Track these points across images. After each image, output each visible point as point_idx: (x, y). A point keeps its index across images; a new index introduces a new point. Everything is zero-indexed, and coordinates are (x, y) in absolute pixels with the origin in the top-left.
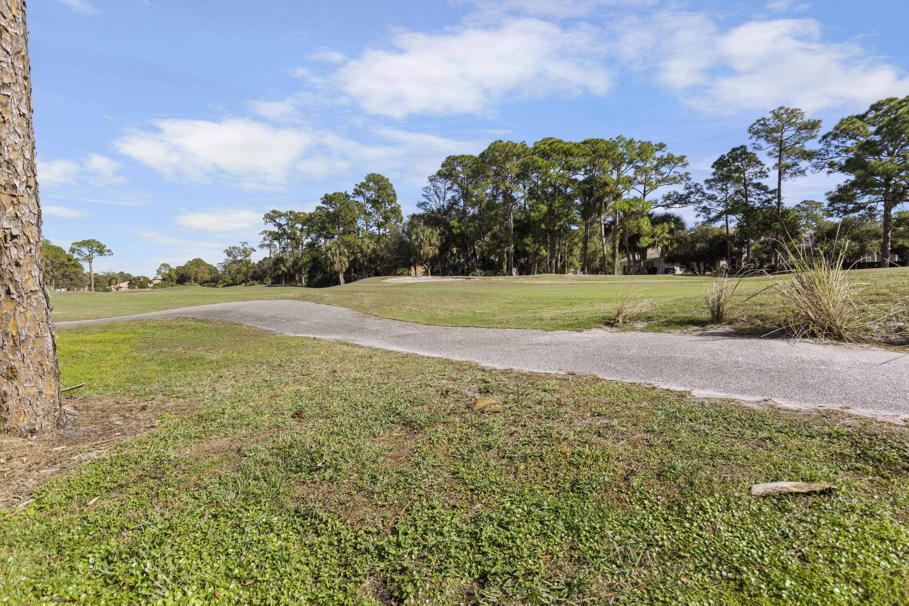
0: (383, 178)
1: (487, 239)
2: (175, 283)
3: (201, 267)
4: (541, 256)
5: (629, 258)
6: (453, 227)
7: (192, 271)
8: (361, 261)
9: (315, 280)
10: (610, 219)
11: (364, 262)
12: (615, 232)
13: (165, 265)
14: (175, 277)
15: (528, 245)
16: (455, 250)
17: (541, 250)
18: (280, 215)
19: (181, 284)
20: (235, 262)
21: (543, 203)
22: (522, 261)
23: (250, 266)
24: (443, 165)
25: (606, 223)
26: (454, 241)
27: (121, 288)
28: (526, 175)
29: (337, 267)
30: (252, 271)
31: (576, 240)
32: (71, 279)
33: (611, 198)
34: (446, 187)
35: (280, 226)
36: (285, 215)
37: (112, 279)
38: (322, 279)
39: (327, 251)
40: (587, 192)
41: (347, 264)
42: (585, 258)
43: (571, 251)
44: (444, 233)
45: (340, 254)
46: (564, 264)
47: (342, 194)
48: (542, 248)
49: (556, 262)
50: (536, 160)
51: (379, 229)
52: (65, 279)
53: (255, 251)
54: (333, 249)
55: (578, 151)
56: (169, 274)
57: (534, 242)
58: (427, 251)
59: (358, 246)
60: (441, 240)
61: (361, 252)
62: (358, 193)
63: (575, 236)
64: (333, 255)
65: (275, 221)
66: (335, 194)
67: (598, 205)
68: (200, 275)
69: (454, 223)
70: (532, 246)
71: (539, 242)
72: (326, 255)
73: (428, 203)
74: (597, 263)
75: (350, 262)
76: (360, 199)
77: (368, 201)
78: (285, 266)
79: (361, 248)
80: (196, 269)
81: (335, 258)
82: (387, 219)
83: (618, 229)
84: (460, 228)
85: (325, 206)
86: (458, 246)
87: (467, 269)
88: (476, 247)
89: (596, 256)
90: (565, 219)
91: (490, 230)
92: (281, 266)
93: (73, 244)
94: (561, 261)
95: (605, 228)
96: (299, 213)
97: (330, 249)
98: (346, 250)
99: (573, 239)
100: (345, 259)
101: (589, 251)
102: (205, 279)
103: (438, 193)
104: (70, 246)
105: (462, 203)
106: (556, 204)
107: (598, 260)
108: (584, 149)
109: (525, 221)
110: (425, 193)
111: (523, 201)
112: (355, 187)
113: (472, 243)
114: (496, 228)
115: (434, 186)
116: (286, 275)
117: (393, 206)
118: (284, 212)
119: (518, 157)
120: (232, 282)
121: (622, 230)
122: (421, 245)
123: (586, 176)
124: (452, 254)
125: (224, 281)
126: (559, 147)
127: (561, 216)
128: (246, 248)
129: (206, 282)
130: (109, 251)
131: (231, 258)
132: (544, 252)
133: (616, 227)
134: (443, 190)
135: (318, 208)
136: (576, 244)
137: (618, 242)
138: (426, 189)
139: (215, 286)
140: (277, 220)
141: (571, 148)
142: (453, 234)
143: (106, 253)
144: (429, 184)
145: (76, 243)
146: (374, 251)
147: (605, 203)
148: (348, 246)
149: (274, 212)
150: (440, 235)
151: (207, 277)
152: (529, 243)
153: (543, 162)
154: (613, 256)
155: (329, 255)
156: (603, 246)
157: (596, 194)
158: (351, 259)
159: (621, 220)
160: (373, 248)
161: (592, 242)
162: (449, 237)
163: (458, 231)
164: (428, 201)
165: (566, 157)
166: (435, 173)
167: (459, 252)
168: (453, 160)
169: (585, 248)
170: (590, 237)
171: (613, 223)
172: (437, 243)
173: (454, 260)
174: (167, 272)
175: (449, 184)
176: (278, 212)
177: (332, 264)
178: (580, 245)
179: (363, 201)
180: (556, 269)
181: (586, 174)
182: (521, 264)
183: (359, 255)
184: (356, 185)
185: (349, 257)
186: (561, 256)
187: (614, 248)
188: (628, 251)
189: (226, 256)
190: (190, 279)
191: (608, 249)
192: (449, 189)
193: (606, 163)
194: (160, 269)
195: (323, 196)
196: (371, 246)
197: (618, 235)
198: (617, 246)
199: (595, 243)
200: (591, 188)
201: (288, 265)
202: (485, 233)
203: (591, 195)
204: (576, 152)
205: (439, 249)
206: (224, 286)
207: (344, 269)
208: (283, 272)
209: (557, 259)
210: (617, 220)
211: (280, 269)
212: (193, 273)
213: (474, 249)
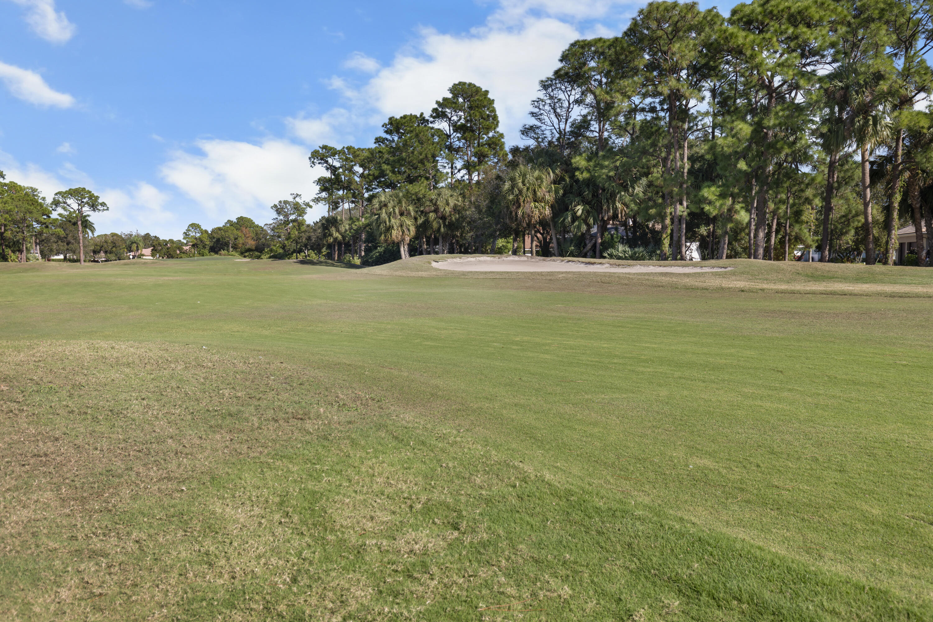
0: (478, 90)
1: (638, 190)
2: (207, 251)
3: (244, 229)
4: (738, 223)
5: (918, 229)
6: (577, 169)
7: (231, 235)
8: (435, 225)
9: (375, 254)
10: (883, 151)
11: (439, 228)
12: (896, 176)
13: (195, 226)
14: (208, 243)
15: (710, 203)
16: (579, 210)
17: (737, 212)
18: (333, 152)
19: (216, 253)
20: (287, 223)
21: (744, 119)
22: (703, 230)
23: (303, 228)
24: (564, 58)
25: (872, 159)
26: (580, 194)
27: (143, 255)
28: (714, 68)
29: (395, 234)
30: (304, 236)
31: (809, 193)
32: (68, 244)
33: (889, 107)
34: (572, 99)
35: (333, 169)
36: (341, 152)
37: (132, 243)
38: (385, 252)
39: (381, 209)
40: (837, 95)
41: (413, 229)
42: (825, 229)
43: (798, 214)
44: (562, 179)
45: (402, 214)
46: (784, 237)
47: (416, 116)
48: (738, 207)
49: (768, 236)
50: (732, 35)
51: (470, 174)
52: (60, 242)
53: (311, 207)
54: (390, 205)
55: (822, 13)
56: (200, 238)
57: (722, 196)
58: (528, 211)
59: (431, 201)
60: (556, 192)
61: (436, 211)
62: (438, 114)
63: (808, 185)
64: (389, 215)
65: (327, 162)
66: (405, 117)
67: (859, 122)
68: (240, 241)
69: (579, 161)
70: (718, 204)
71: (733, 195)
72: (379, 214)
73: (538, 128)
74: (849, 238)
75: (418, 228)
76: (443, 125)
77: (457, 128)
78: (338, 230)
79: (435, 204)
80: (235, 232)
81: (393, 221)
82: (481, 157)
83: (901, 172)
84: (588, 170)
85: (388, 137)
86: (585, 202)
87: (602, 244)
88: (619, 205)
89: (848, 225)
90: (787, 150)
91: (646, 174)
92: (333, 230)
93: (56, 194)
94: (777, 232)
95: (871, 170)
96: (359, 149)
97: (386, 205)
98: (411, 208)
99: (802, 191)
100: (409, 222)
101: (835, 215)
102: (247, 247)
103: (558, 110)
104: (53, 196)
105: (595, 126)
106: (771, 121)
107: (852, 232)
108: (834, 11)
109: (708, 157)
110: (536, 110)
111: (708, 121)
112: (436, 106)
113: (612, 197)
114: (657, 172)
115: (551, 98)
116: (340, 244)
117: (491, 135)
118: (339, 147)
119: (699, 29)
120: (281, 251)
121: (907, 174)
122: (518, 201)
123: (835, 65)
124: (575, 218)
125: (271, 250)
126: (781, 7)
127: (779, 146)
128: (298, 203)
129: (249, 250)
130: (103, 204)
131: (282, 217)
132: (743, 216)
133: (895, 167)
134: (566, 104)
135: (378, 140)
136: (808, 201)
137: (898, 198)
138: (537, 102)
139: (259, 257)
140: (330, 160)
141: (807, 8)
142: (577, 181)
143: (99, 207)
144: (541, 94)
145: (59, 193)
146: (456, 209)
147: (875, 118)
148: (418, 201)
149: (325, 147)
150: (554, 182)
151: (251, 243)
152: (712, 197)
153: (746, 37)
154: (887, 226)
155: (384, 215)
156: (866, 205)
157: (857, 99)
158: (420, 221)
159: (908, 154)
160: (455, 205)
161: (842, 197)
162: (571, 186)
163: (586, 175)
164: (539, 124)
165: (796, 26)
166: (550, 74)
167: (587, 213)
168: (583, 47)
169: (827, 209)
170: (838, 189)
171: (888, 159)
172: (547, 197)
173: (579, 227)
174: (198, 235)
175: (576, 93)
176: (331, 148)
177: (389, 229)
178: (818, 202)
179: (447, 128)
180: (767, 250)
181: (834, 61)
182: (702, 236)
183: (432, 216)
184: (437, 102)
185: (416, 219)
186: (778, 224)
187: (888, 210)
188: (918, 216)
189: (275, 215)
190: (228, 246)
191: (875, 212)
192: (577, 102)
193: (883, 32)
194: (188, 230)
195: (387, 121)
196: (452, 202)
197: (900, 183)
198: (896, 205)
199: (847, 200)
200: (846, 88)
201: (342, 229)
202: (635, 180)
203: (844, 102)
204: (817, 17)
205: (552, 207)
206: (270, 257)
207: (407, 239)
208: (336, 239)
209: (770, 227)
210: (900, 152)
211: (331, 235)
212: (232, 237)
213: (615, 209)
